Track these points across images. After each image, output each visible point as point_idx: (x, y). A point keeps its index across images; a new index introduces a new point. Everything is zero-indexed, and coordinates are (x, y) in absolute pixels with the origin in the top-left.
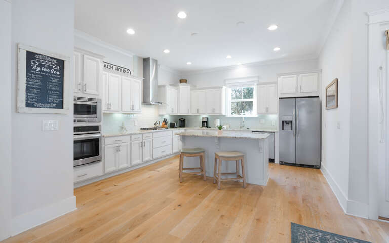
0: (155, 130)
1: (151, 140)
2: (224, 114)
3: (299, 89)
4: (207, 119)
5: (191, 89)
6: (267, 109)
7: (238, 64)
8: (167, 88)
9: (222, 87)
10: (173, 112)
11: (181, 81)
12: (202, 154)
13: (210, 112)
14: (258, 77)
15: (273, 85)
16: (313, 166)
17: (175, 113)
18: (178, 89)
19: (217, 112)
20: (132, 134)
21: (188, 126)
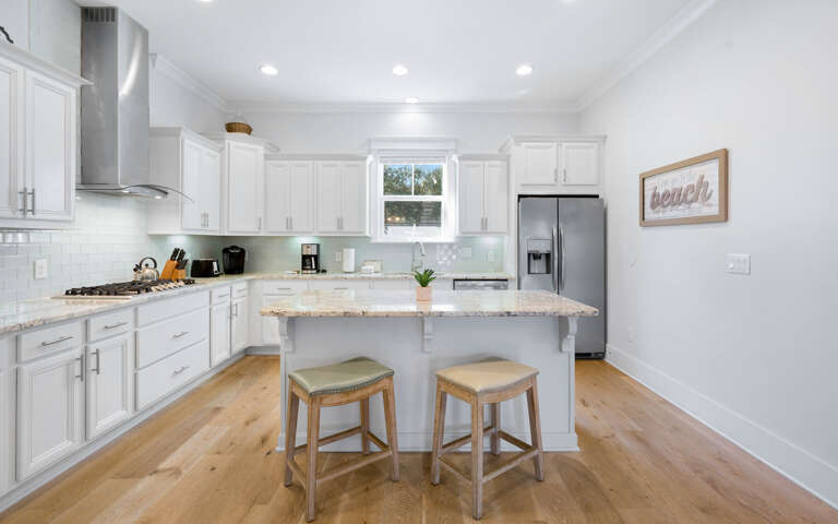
0: (144, 296)
1: (129, 337)
2: (367, 234)
3: (561, 175)
4: (318, 246)
5: (267, 157)
6: (484, 223)
7: (408, 100)
8: (187, 141)
9: (365, 159)
10: (205, 224)
11: (230, 128)
12: (385, 383)
13: (330, 229)
14: (456, 141)
15: (498, 163)
16: (589, 354)
17: (215, 229)
18: (223, 149)
19: (350, 228)
20: (25, 328)
21: (252, 271)
